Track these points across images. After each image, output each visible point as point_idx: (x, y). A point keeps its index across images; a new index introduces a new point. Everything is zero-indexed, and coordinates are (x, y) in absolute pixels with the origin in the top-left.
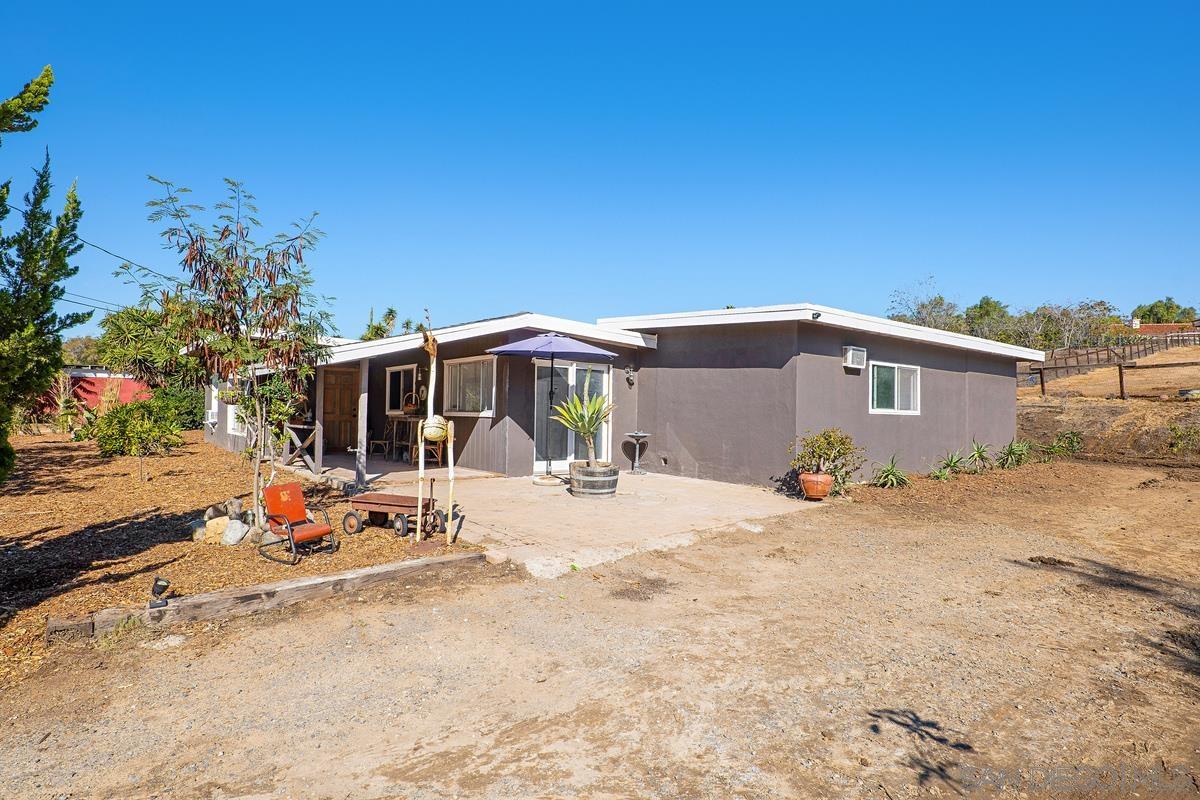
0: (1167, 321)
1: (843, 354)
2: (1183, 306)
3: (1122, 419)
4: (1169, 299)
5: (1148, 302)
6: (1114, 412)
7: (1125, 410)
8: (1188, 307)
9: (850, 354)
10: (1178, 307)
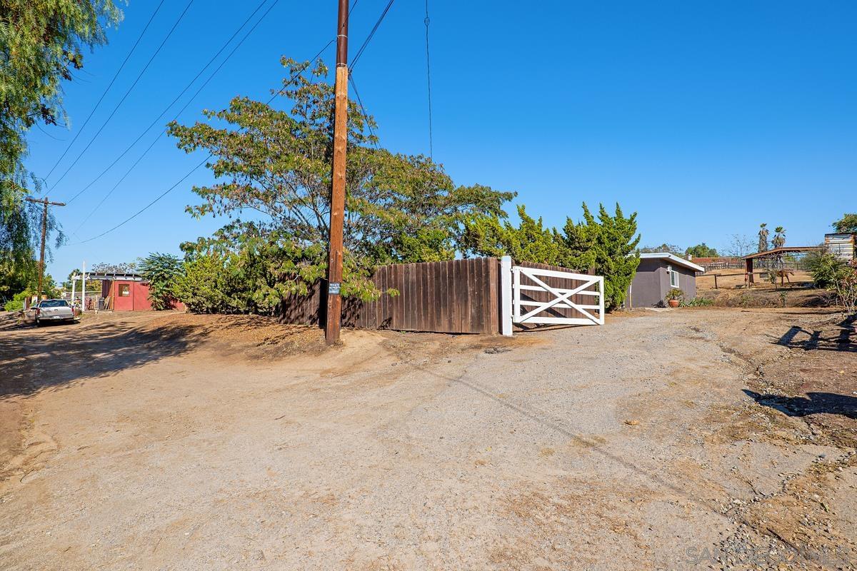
0: (703, 256)
1: (667, 267)
2: (710, 248)
3: (720, 296)
4: (704, 244)
5: (693, 245)
6: (716, 293)
7: (720, 292)
8: (713, 248)
9: (669, 268)
10: (708, 249)
